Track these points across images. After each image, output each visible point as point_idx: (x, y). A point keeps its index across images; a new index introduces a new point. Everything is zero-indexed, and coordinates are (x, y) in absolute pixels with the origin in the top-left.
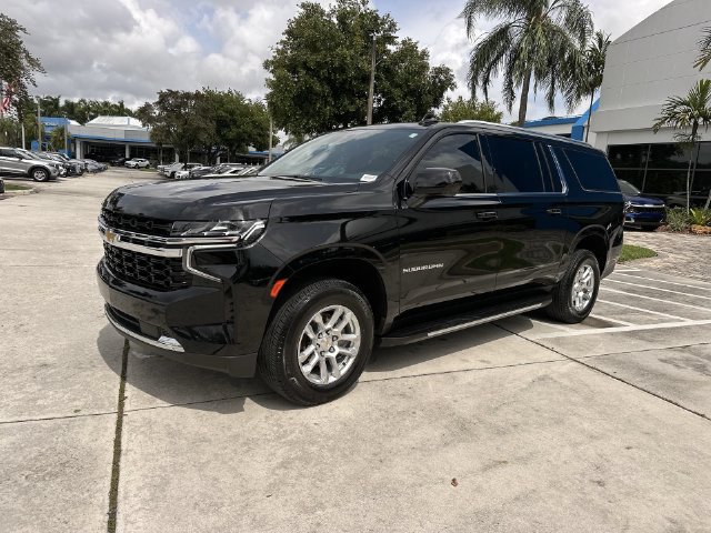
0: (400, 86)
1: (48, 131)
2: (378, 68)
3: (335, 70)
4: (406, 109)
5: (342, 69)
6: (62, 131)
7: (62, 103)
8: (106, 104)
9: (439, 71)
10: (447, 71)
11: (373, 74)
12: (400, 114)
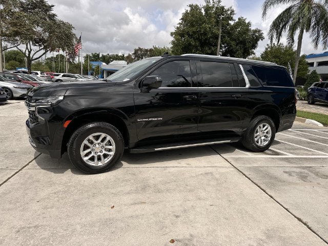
0: (235, 40)
1: (93, 67)
2: (223, 32)
3: (201, 34)
4: (238, 50)
5: (205, 34)
6: (98, 67)
7: (101, 56)
8: (117, 55)
9: (255, 31)
10: (259, 31)
11: (220, 35)
12: (235, 53)
